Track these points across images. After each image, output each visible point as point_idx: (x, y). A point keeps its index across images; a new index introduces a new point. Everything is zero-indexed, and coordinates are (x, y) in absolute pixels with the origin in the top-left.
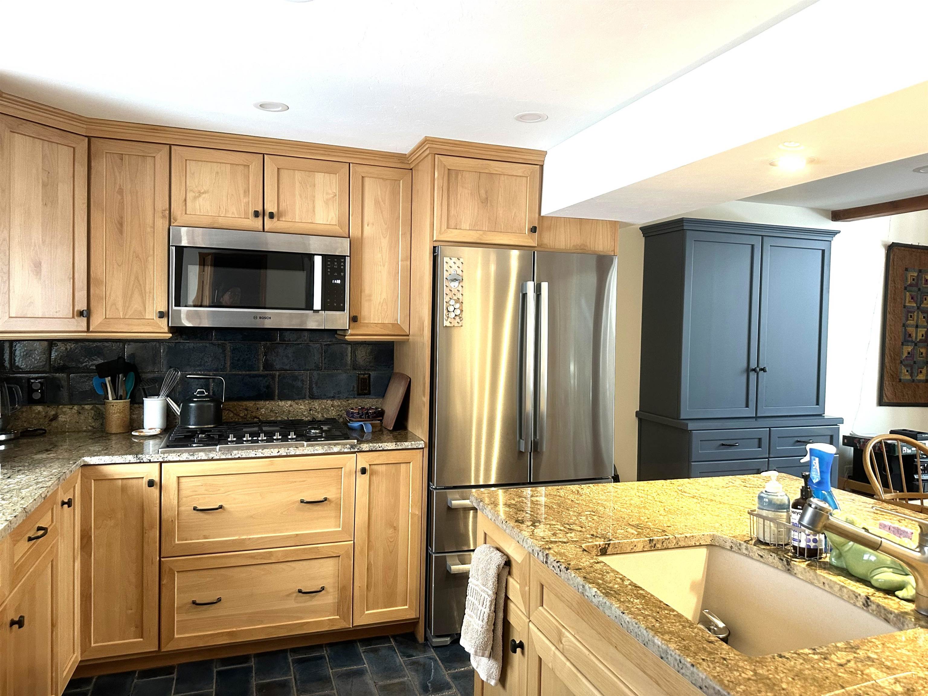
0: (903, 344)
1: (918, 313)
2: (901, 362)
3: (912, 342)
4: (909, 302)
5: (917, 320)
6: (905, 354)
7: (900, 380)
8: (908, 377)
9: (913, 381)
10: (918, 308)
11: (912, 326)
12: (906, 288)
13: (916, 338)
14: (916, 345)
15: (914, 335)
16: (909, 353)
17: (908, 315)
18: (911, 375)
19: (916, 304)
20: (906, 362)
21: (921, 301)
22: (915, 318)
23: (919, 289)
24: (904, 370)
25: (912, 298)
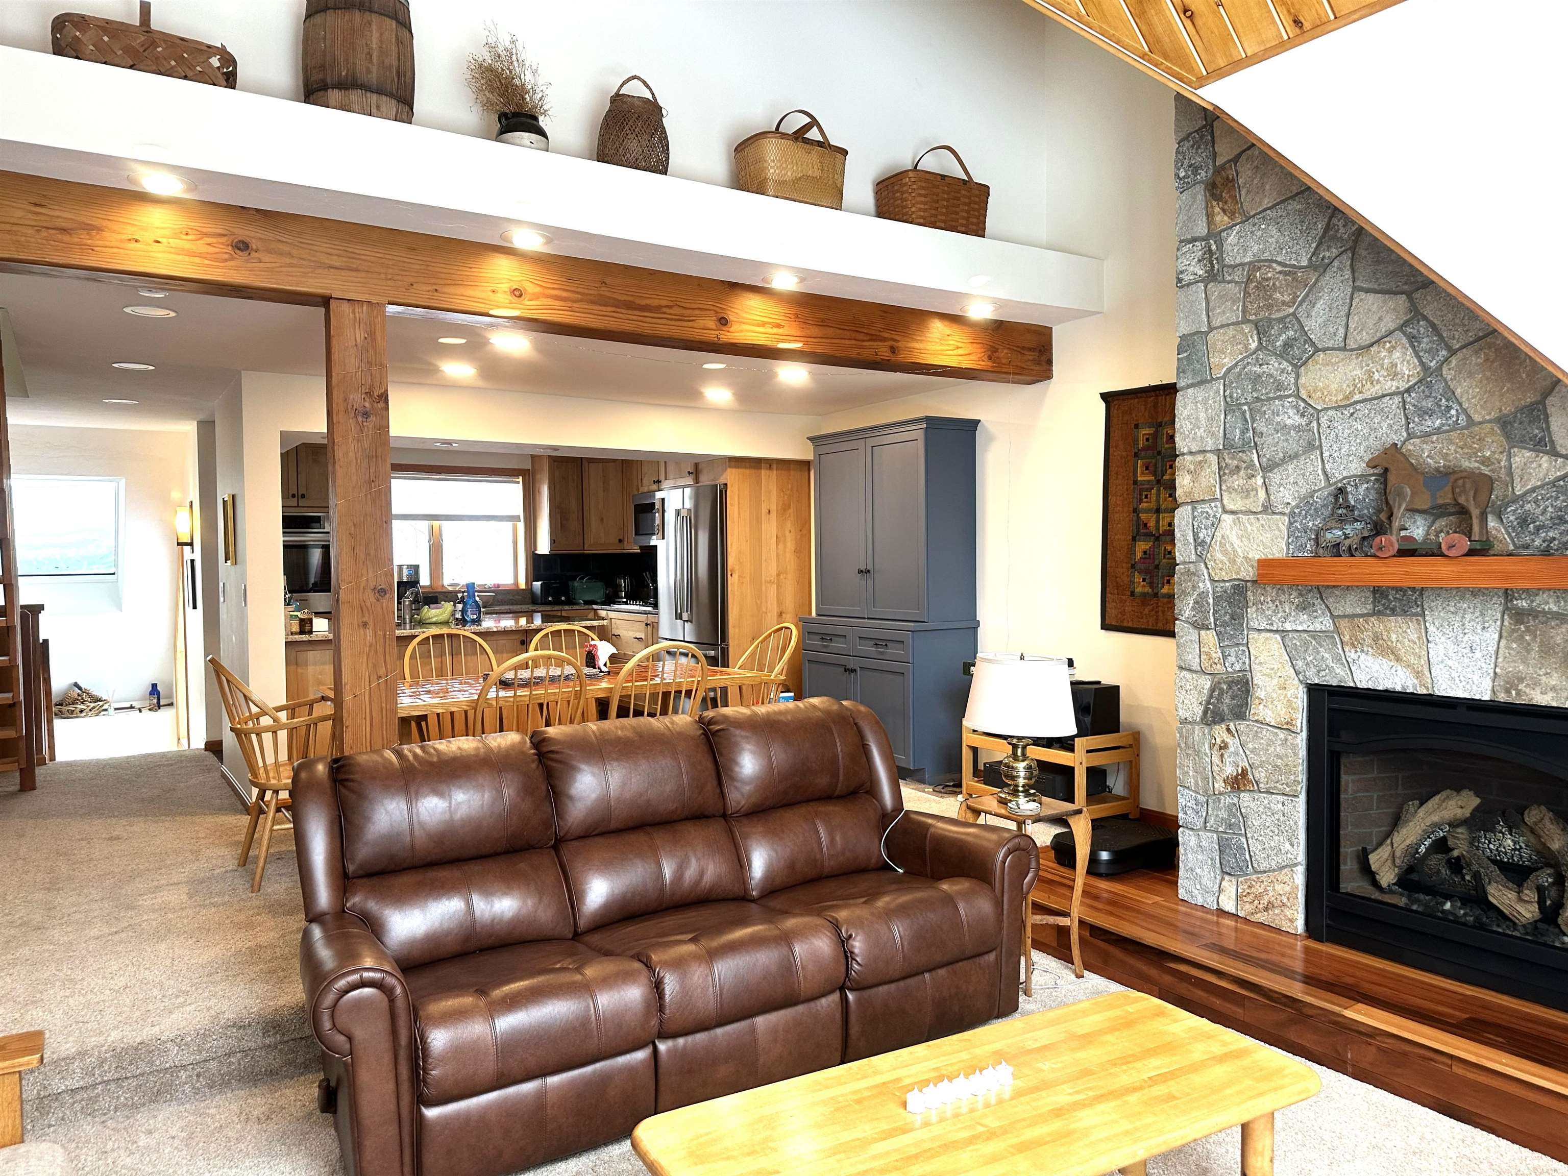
0: (1134, 539)
1: (1159, 491)
2: (1133, 566)
3: (1150, 535)
4: (1142, 473)
5: (1158, 501)
6: (1139, 555)
7: (1133, 594)
8: (1148, 590)
9: (1156, 595)
10: (1158, 482)
11: (1147, 511)
12: (1136, 455)
13: (1158, 529)
14: (1157, 539)
15: (1152, 524)
16: (1145, 553)
17: (1141, 495)
18: (1151, 585)
19: (1155, 475)
20: (1142, 566)
21: (1162, 471)
22: (1154, 498)
23: (1159, 453)
24: (1138, 578)
25: (1147, 468)
